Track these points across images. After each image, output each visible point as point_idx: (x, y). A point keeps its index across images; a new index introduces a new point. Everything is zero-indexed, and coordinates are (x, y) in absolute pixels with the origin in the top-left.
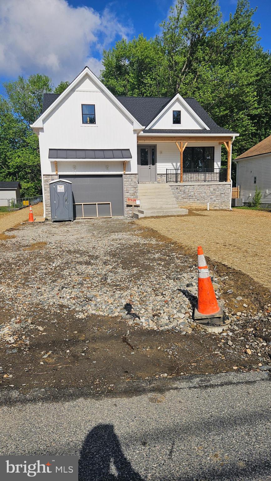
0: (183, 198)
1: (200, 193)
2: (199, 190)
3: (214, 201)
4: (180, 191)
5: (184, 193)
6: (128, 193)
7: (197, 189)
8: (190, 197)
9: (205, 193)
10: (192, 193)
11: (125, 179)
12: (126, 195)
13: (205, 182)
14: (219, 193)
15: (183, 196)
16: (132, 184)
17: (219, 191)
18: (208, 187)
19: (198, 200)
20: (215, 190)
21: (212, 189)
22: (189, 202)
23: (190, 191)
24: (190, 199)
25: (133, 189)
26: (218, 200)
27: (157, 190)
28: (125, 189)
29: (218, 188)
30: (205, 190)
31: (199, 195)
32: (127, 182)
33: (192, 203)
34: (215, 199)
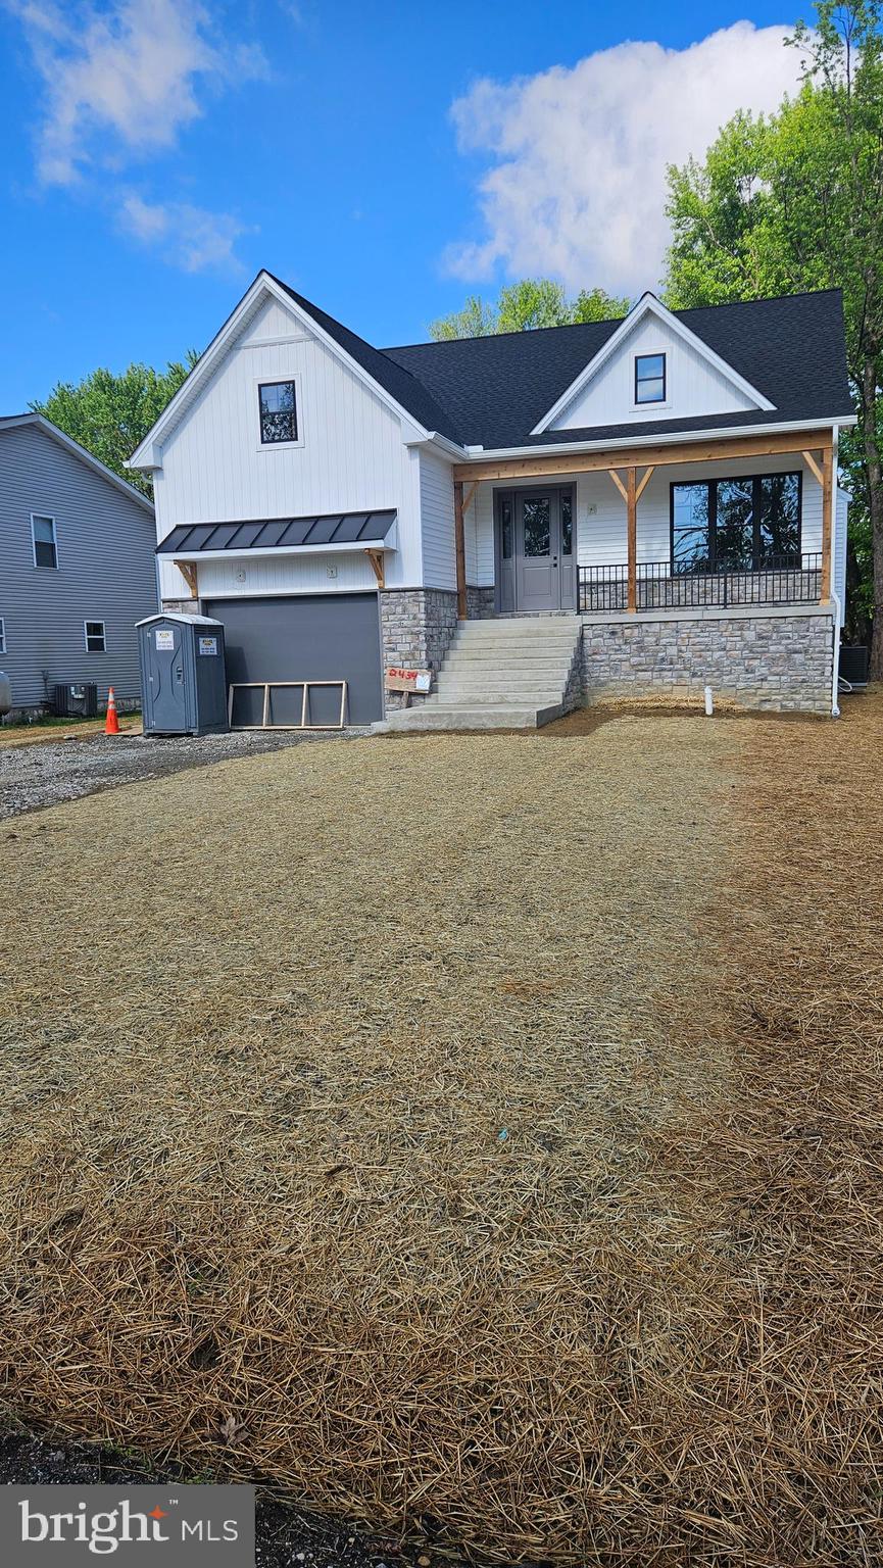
0: (637, 668)
1: (702, 651)
2: (697, 640)
3: (762, 680)
4: (626, 643)
5: (642, 649)
6: (394, 650)
7: (692, 635)
8: (662, 664)
9: (724, 649)
10: (673, 650)
11: (384, 608)
12: (389, 658)
13: (725, 608)
14: (781, 648)
15: (634, 660)
16: (405, 623)
17: (784, 642)
18: (736, 626)
19: (694, 675)
20: (763, 638)
21: (750, 635)
22: (658, 682)
23: (663, 641)
24: (663, 670)
25: (409, 638)
26: (777, 678)
27: (527, 642)
28: (385, 639)
29: (777, 632)
30: (723, 639)
31: (701, 656)
32: (392, 618)
33: (669, 688)
34: (764, 670)
